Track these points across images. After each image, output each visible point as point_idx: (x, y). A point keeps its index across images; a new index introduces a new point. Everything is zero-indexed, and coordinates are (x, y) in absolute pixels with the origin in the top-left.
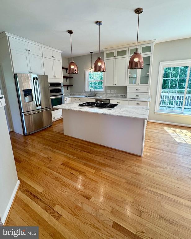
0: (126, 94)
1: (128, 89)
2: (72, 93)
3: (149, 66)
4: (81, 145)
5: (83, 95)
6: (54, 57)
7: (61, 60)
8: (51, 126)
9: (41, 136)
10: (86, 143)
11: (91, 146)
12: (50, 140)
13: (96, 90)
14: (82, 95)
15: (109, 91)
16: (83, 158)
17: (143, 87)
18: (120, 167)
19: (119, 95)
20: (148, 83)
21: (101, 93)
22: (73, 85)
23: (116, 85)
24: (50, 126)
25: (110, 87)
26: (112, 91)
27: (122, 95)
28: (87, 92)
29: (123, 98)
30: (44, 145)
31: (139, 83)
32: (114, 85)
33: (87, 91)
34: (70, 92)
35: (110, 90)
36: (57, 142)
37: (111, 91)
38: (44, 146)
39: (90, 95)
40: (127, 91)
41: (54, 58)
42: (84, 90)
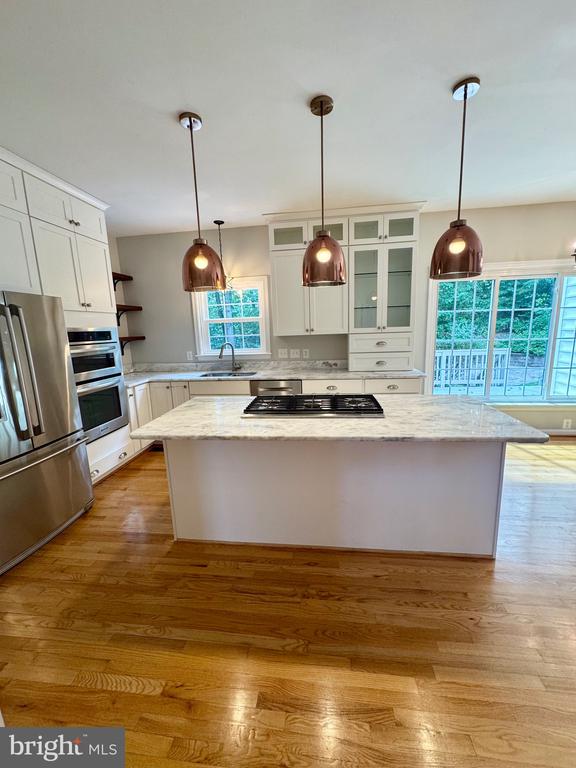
0: (347, 359)
1: (353, 345)
2: (144, 366)
3: (410, 275)
4: (275, 568)
5: (188, 370)
6: (77, 224)
7: (105, 239)
8: (86, 512)
9: (62, 577)
10: (288, 556)
11: (316, 564)
12: (122, 582)
13: (237, 352)
14: (184, 371)
15: (282, 353)
16: (323, 633)
17: (395, 338)
18: (476, 625)
19: (319, 363)
20: (408, 325)
21: (255, 361)
22: (143, 338)
23: (312, 333)
24: (82, 511)
25: (288, 341)
26: (295, 353)
27: (327, 364)
28: (202, 359)
29: (330, 371)
30: (104, 626)
31: (386, 325)
32: (308, 334)
33: (202, 354)
34: (133, 364)
35: (298, 351)
36: (165, 588)
37: (292, 351)
38: (108, 630)
39: (219, 369)
40: (350, 350)
41: (77, 229)
42: (190, 354)
